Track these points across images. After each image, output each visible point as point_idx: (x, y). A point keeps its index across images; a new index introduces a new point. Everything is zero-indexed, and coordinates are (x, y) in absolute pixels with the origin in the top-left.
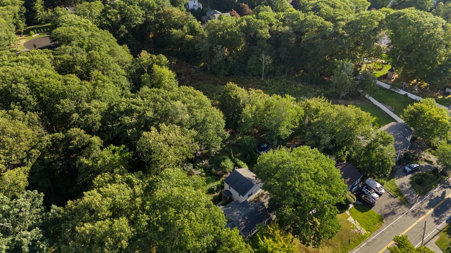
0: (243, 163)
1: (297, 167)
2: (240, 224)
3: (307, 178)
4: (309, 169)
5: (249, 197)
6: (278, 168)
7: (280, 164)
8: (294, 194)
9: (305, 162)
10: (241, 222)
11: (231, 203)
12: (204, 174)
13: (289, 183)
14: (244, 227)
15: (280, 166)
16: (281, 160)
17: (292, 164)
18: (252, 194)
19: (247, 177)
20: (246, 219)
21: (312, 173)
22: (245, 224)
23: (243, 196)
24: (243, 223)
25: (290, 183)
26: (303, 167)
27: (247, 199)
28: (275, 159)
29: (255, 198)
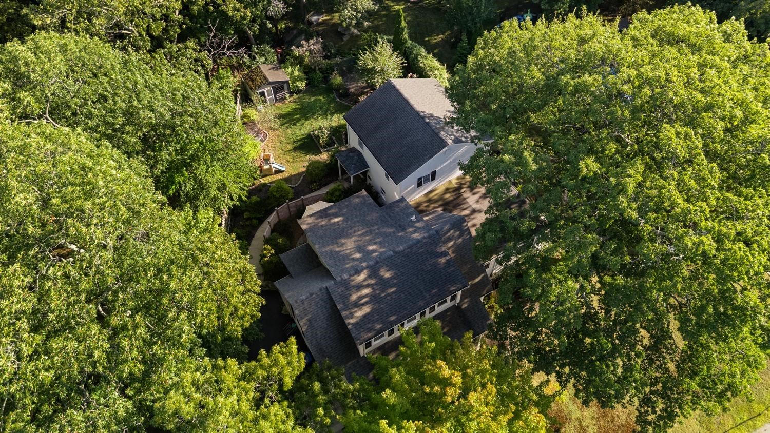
0: (436, 64)
1: (647, 91)
2: (354, 297)
3: (690, 149)
4: (709, 108)
5: (419, 185)
6: (552, 88)
7: (562, 72)
8: (602, 219)
9: (695, 73)
10: (359, 287)
11: (345, 202)
12: (302, 85)
13: (589, 165)
14: (366, 310)
15: (565, 78)
16: (572, 54)
17: (627, 72)
18: (433, 176)
19: (428, 111)
20: (381, 278)
21: (720, 126)
22: (373, 298)
23: (397, 182)
24: (366, 291)
25: (595, 167)
26: (678, 92)
27: (412, 192)
28: (549, 48)
29: (447, 190)
